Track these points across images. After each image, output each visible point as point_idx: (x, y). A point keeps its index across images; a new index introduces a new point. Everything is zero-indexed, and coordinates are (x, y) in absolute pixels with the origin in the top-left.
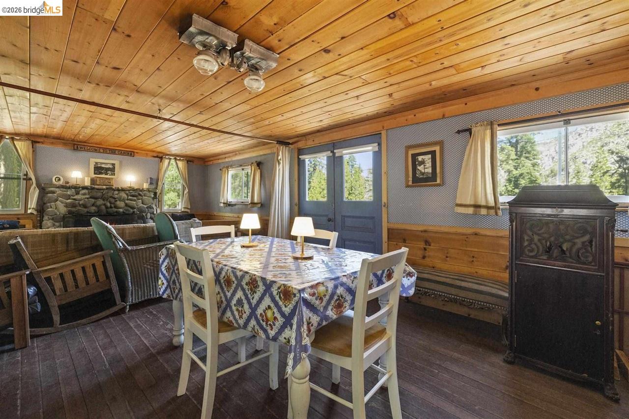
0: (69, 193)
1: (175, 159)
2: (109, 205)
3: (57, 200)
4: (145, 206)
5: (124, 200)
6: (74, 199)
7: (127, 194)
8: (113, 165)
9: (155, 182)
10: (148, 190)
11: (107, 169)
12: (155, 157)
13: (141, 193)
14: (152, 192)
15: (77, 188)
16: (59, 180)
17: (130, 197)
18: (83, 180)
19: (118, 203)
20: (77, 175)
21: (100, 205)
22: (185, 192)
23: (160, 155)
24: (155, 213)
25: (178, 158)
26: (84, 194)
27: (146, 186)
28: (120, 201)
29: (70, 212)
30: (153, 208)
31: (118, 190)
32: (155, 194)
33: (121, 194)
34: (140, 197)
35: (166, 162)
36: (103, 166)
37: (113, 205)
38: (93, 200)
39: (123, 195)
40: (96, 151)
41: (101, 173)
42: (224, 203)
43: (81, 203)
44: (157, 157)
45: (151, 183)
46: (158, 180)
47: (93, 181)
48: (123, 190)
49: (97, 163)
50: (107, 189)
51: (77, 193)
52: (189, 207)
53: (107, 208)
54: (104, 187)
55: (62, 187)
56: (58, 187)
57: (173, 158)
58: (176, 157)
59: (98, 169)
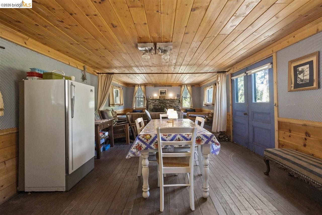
0: (153, 101)
1: (187, 86)
2: (164, 105)
3: (151, 104)
4: (176, 106)
5: (169, 104)
6: (155, 104)
7: (170, 101)
8: (165, 91)
9: (179, 96)
10: (177, 99)
11: (164, 92)
12: (179, 86)
13: (174, 101)
14: (178, 100)
15: (156, 100)
16: (151, 97)
17: (171, 102)
18: (157, 97)
19: (167, 105)
20: (156, 95)
21: (162, 106)
22: (191, 100)
23: (181, 85)
24: (179, 108)
25: (188, 85)
26: (157, 102)
27: (176, 98)
28: (168, 104)
29: (154, 108)
30: (179, 107)
31: (167, 100)
32: (179, 101)
33: (168, 101)
34: (174, 102)
35: (183, 87)
36: (163, 91)
37: (165, 106)
38: (160, 104)
39: (168, 102)
40: (160, 86)
41: (162, 94)
42: (205, 104)
43: (157, 104)
44: (180, 86)
45: (178, 97)
46: (180, 95)
47: (160, 97)
48: (168, 100)
49: (161, 91)
50: (164, 99)
51: (156, 102)
52: (193, 106)
53: (164, 106)
54: (163, 99)
55: (152, 100)
56: (151, 100)
57: (186, 85)
58: (187, 85)
59: (161, 93)
